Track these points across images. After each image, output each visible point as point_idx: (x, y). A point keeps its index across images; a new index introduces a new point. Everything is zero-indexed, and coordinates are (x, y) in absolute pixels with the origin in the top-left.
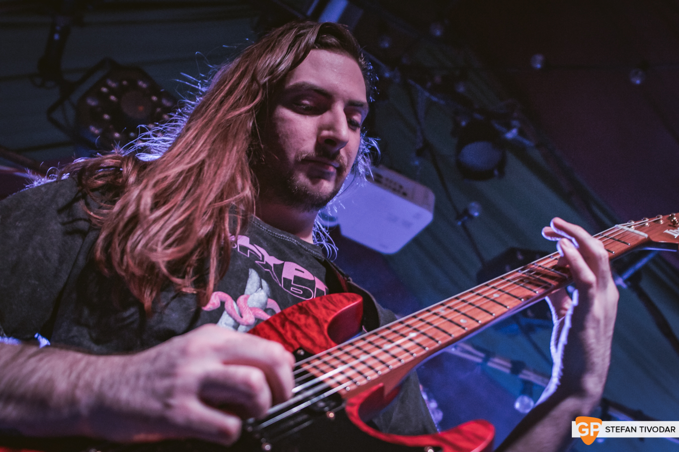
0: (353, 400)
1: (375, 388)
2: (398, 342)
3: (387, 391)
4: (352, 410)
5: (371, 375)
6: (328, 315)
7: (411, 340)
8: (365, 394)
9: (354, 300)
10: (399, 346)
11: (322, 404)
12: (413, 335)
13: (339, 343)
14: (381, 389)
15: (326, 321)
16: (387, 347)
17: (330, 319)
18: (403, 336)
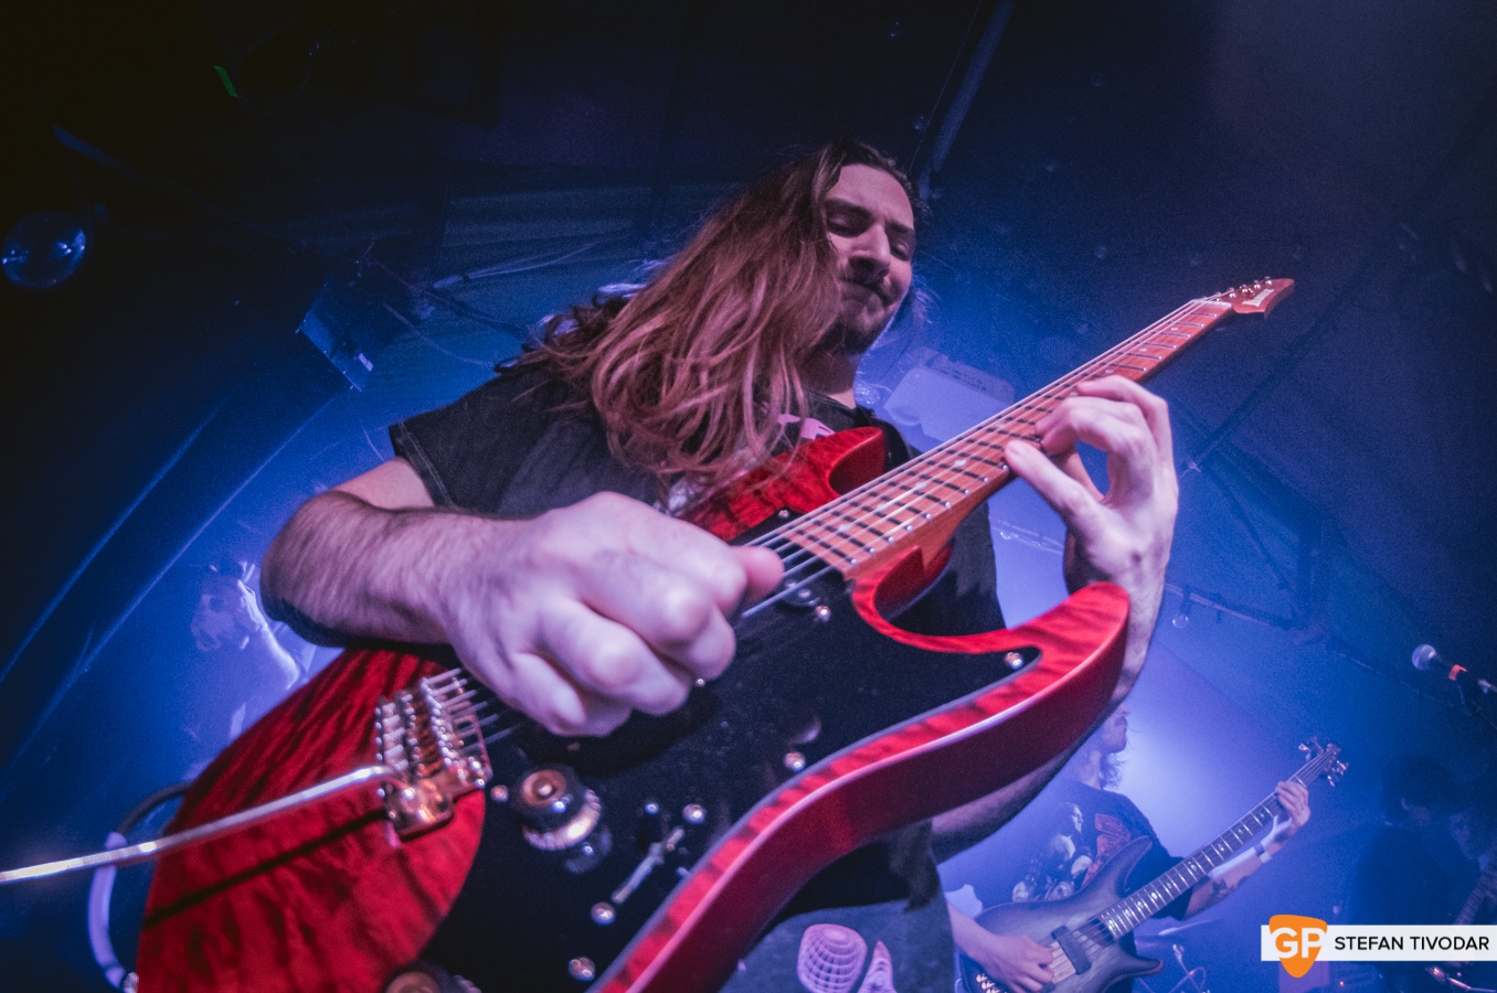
0: (863, 580)
1: (904, 555)
2: (899, 498)
3: (927, 558)
4: (863, 599)
5: (875, 545)
6: (833, 458)
7: (918, 493)
8: (886, 567)
9: (870, 434)
10: (900, 504)
11: (805, 594)
12: (920, 486)
13: (842, 493)
14: (918, 556)
15: (828, 467)
16: (881, 507)
17: (833, 464)
18: (905, 488)
